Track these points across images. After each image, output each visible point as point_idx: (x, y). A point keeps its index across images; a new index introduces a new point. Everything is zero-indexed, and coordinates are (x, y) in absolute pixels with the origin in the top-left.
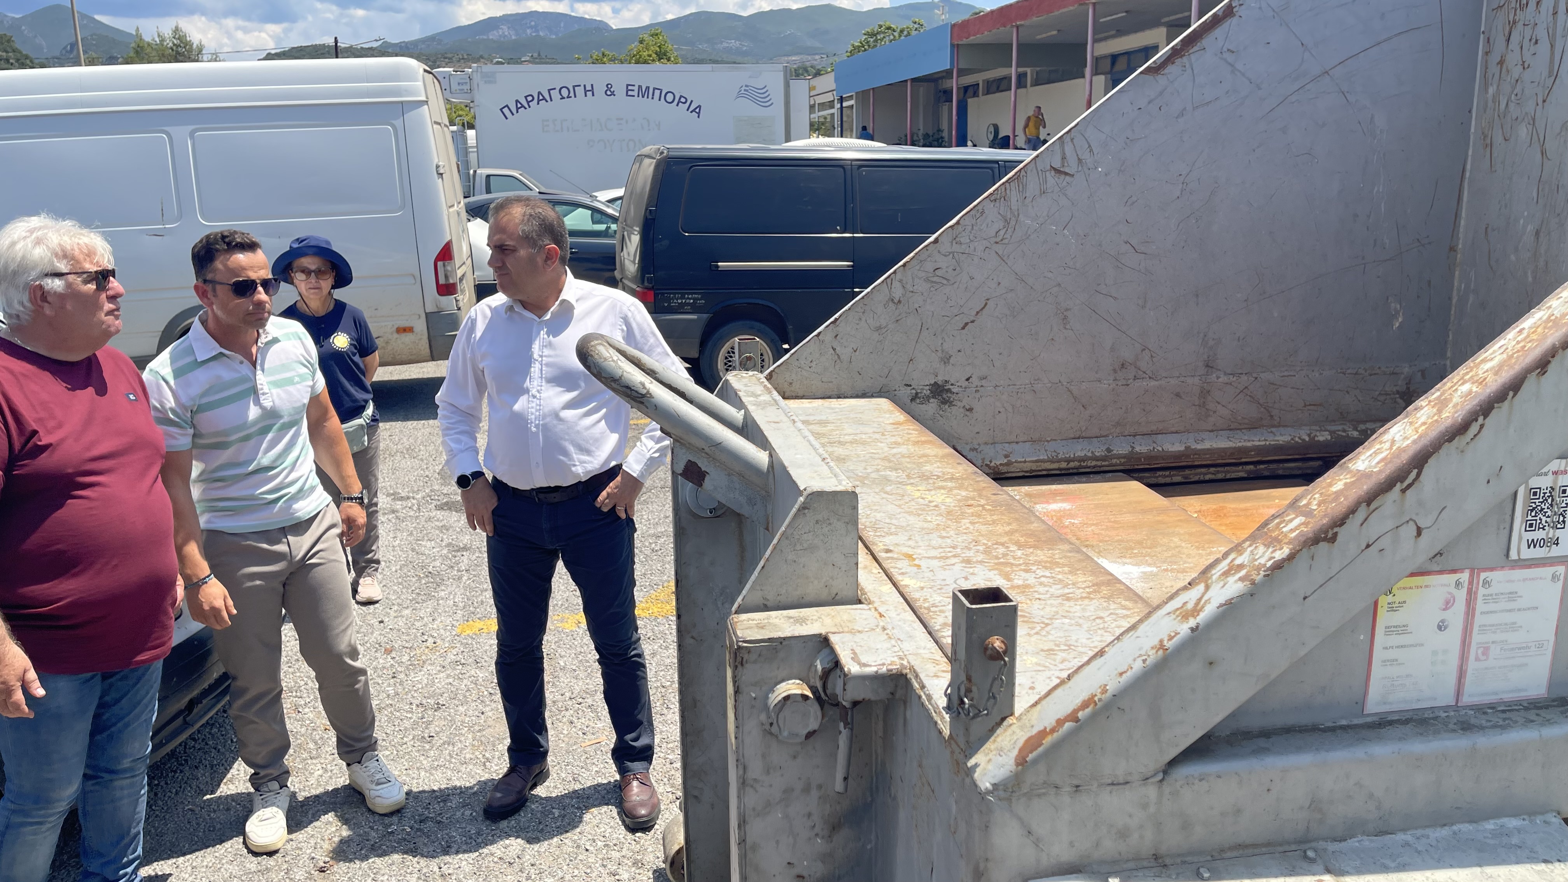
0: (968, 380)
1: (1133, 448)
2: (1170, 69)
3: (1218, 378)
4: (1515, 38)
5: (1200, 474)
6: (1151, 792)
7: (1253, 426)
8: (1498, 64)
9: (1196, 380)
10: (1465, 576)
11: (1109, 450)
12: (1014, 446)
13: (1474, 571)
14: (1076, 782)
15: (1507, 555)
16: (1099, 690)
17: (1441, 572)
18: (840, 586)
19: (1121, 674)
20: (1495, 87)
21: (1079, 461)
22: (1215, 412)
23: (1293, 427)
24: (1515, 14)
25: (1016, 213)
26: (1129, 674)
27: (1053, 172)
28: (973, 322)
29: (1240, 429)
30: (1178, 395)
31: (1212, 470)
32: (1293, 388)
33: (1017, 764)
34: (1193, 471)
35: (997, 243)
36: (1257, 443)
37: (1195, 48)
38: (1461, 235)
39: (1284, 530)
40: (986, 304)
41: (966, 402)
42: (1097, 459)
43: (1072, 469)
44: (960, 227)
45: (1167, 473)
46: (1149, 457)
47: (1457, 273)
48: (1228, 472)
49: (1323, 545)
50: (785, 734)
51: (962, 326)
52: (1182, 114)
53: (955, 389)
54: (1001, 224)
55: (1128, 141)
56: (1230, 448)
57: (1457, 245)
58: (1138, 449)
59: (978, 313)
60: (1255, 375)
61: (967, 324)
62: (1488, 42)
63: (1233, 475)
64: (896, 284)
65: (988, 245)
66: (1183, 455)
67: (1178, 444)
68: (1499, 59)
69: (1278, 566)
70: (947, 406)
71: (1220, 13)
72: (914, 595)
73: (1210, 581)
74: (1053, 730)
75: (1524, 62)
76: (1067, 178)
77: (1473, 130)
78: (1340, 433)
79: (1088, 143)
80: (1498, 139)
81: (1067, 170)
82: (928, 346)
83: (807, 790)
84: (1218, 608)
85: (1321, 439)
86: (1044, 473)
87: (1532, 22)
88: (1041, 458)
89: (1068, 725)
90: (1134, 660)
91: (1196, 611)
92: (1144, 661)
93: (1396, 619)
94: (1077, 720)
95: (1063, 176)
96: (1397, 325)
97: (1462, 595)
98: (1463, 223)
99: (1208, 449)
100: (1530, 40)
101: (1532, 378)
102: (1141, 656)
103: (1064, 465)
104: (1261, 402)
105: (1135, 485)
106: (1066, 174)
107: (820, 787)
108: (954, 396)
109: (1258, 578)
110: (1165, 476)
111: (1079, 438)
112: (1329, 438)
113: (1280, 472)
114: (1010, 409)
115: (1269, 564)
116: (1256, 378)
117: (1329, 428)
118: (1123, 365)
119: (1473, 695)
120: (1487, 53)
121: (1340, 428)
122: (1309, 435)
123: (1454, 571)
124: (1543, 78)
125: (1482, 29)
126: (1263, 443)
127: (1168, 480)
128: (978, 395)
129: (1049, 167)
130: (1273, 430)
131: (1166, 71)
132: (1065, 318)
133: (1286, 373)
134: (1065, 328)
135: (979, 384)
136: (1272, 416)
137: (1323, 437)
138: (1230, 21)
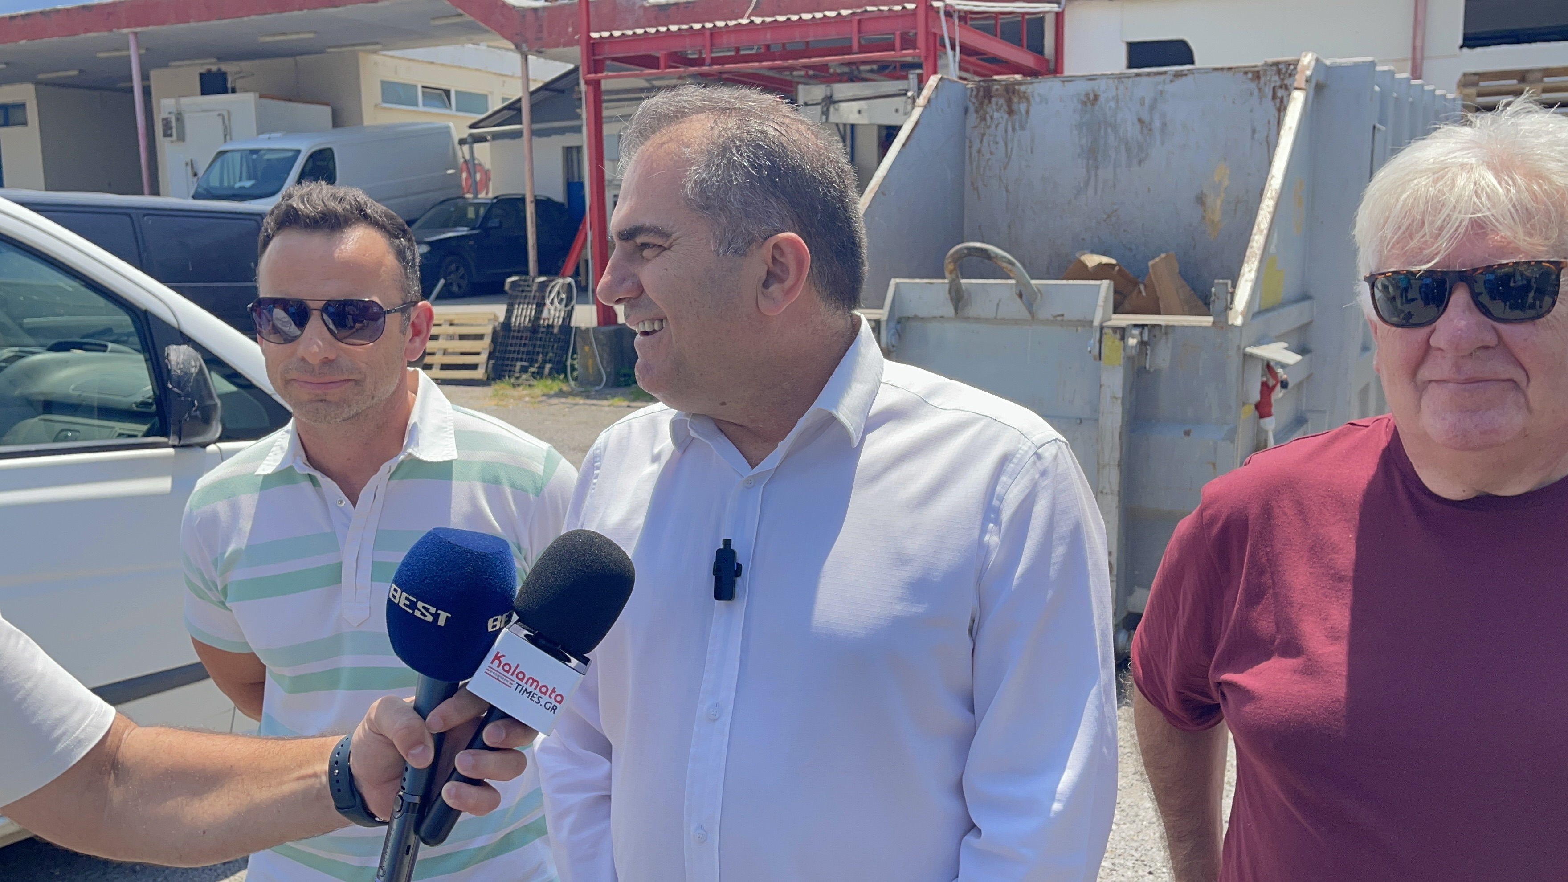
20: (977, 162)
24: (984, 130)
62: (971, 142)
68: (978, 150)
75: (991, 151)
77: (967, 182)
80: (981, 186)
87: (994, 134)
98: (966, 224)
100: (994, 142)
120: (970, 147)
124: (1003, 159)
125: (967, 136)
138: (919, 126)
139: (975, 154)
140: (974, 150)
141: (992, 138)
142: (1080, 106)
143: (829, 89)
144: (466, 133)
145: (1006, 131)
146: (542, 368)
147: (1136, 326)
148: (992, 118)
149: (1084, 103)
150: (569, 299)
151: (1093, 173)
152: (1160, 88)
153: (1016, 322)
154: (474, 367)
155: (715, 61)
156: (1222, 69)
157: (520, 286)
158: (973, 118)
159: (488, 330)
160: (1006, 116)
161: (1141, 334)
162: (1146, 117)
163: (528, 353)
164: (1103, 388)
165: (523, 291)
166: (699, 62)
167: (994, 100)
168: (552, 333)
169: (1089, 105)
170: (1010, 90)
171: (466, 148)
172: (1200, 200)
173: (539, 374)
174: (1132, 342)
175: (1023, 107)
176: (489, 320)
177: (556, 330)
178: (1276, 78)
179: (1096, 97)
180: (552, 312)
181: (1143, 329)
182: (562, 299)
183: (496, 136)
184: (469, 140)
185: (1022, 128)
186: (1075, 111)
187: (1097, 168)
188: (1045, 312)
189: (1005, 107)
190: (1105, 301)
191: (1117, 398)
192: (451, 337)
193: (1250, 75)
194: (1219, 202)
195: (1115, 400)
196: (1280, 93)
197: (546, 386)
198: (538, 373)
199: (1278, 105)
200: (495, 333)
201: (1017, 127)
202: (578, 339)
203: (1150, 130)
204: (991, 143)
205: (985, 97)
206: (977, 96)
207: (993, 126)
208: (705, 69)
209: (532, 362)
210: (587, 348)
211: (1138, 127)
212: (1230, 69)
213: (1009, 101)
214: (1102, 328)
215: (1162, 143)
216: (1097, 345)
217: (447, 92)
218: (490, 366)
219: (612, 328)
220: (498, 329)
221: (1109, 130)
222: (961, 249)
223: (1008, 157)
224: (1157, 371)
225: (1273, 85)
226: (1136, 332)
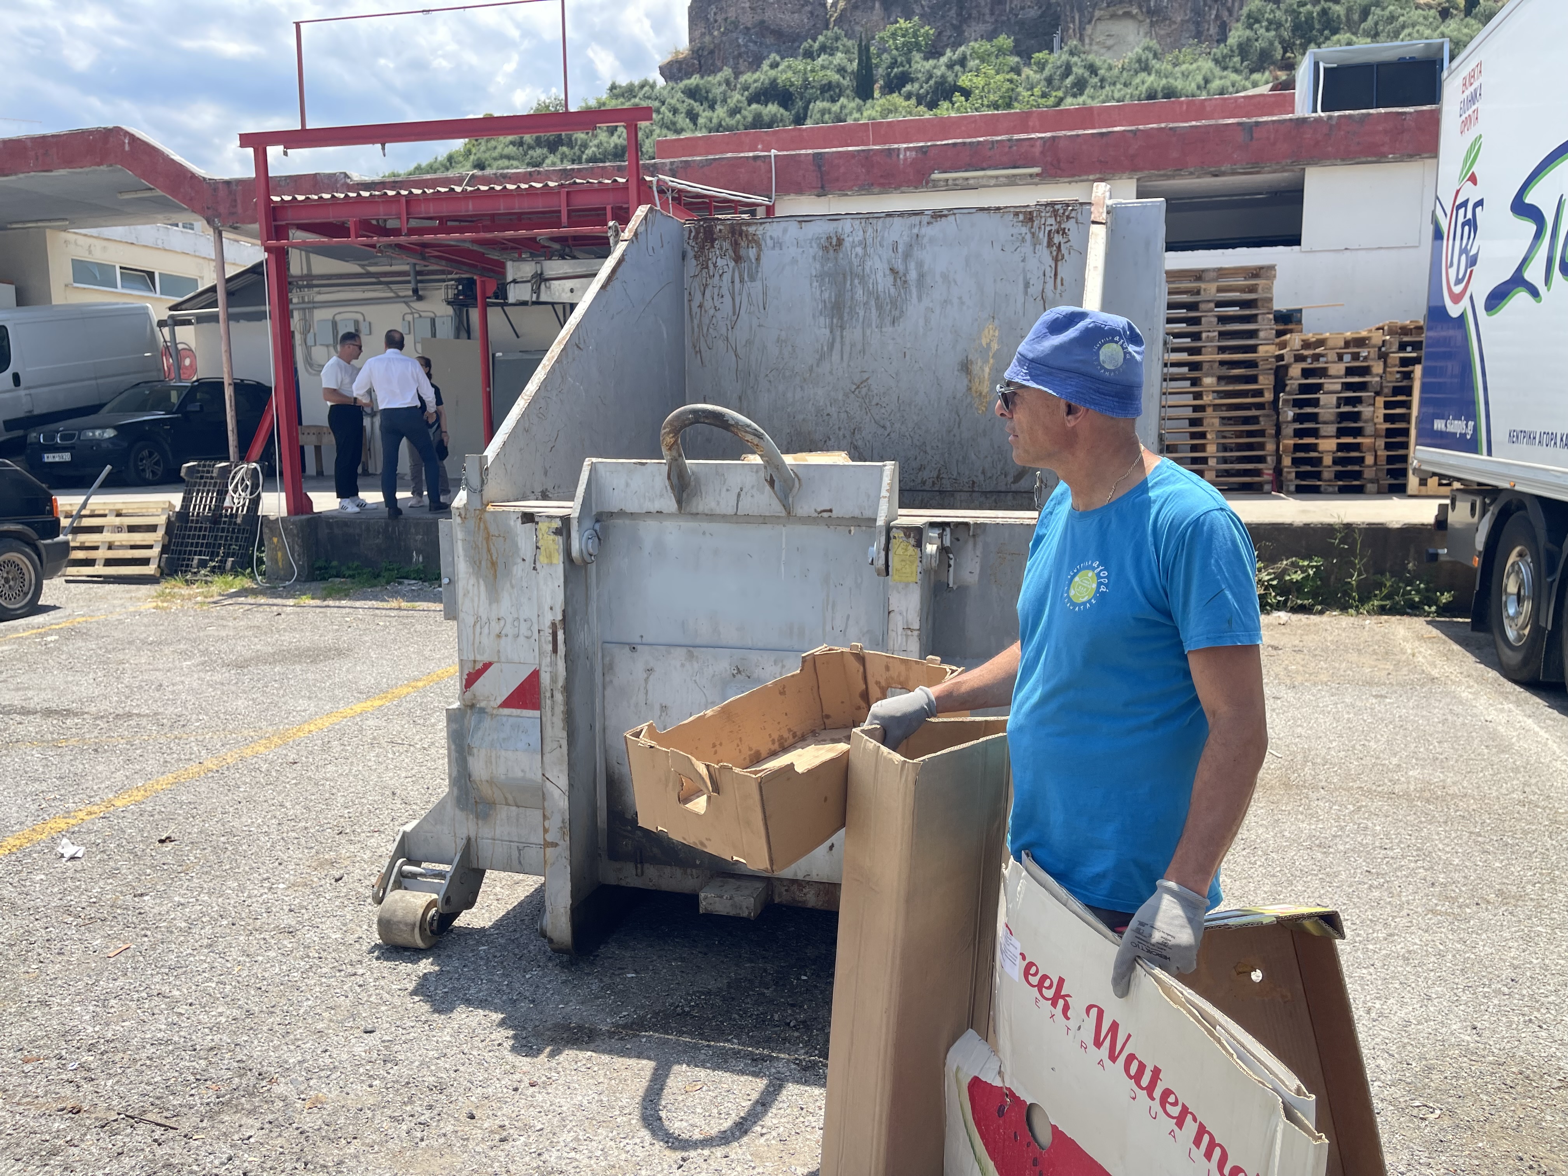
0: (554, 488)
4: (708, 293)
8: (698, 307)
20: (698, 320)
24: (706, 280)
25: (566, 373)
27: (576, 347)
28: (554, 446)
35: (560, 392)
37: (615, 277)
40: (558, 434)
53: (550, 495)
54: (561, 379)
55: (598, 331)
59: (556, 440)
61: (552, 448)
62: (690, 294)
64: (526, 418)
65: (557, 393)
68: (699, 304)
75: (715, 307)
77: (687, 343)
79: (586, 329)
80: (705, 348)
82: (539, 463)
87: (718, 285)
100: (718, 295)
120: (690, 301)
124: (730, 316)
125: (685, 287)
129: (574, 343)
131: (607, 289)
138: (624, 263)
139: (695, 309)
140: (695, 304)
141: (716, 291)
142: (821, 253)
143: (539, 266)
144: (165, 314)
145: (733, 282)
146: (223, 562)
147: (933, 525)
148: (715, 266)
149: (825, 249)
150: (255, 486)
151: (838, 333)
152: (915, 231)
153: (764, 520)
154: (145, 562)
155: (411, 231)
156: (988, 209)
157: (198, 472)
158: (692, 265)
159: (162, 520)
160: (732, 264)
161: (941, 536)
162: (900, 267)
163: (208, 545)
164: (892, 614)
165: (202, 477)
166: (396, 232)
167: (717, 244)
168: (235, 523)
169: (831, 252)
170: (736, 232)
171: (166, 330)
172: (966, 367)
173: (219, 570)
174: (931, 548)
175: (752, 253)
176: (163, 509)
177: (239, 520)
178: (1051, 221)
179: (840, 242)
180: (236, 501)
181: (944, 530)
182: (247, 486)
183: (201, 319)
184: (169, 322)
185: (752, 279)
186: (814, 258)
187: (842, 328)
188: (805, 508)
189: (731, 252)
190: (890, 491)
191: (912, 630)
192: (119, 529)
193: (1021, 217)
194: (987, 370)
195: (909, 633)
196: (1057, 239)
197: (226, 583)
198: (219, 567)
199: (1055, 253)
200: (169, 524)
201: (746, 278)
202: (266, 530)
203: (905, 282)
204: (716, 297)
205: (705, 240)
206: (696, 238)
207: (717, 277)
208: (402, 240)
209: (213, 555)
210: (275, 540)
211: (890, 279)
212: (998, 209)
213: (736, 245)
214: (889, 529)
215: (920, 299)
216: (883, 554)
217: (151, 275)
218: (163, 560)
219: (304, 517)
220: (173, 519)
221: (856, 281)
222: (681, 413)
223: (736, 313)
224: (963, 589)
225: (1048, 228)
226: (934, 534)
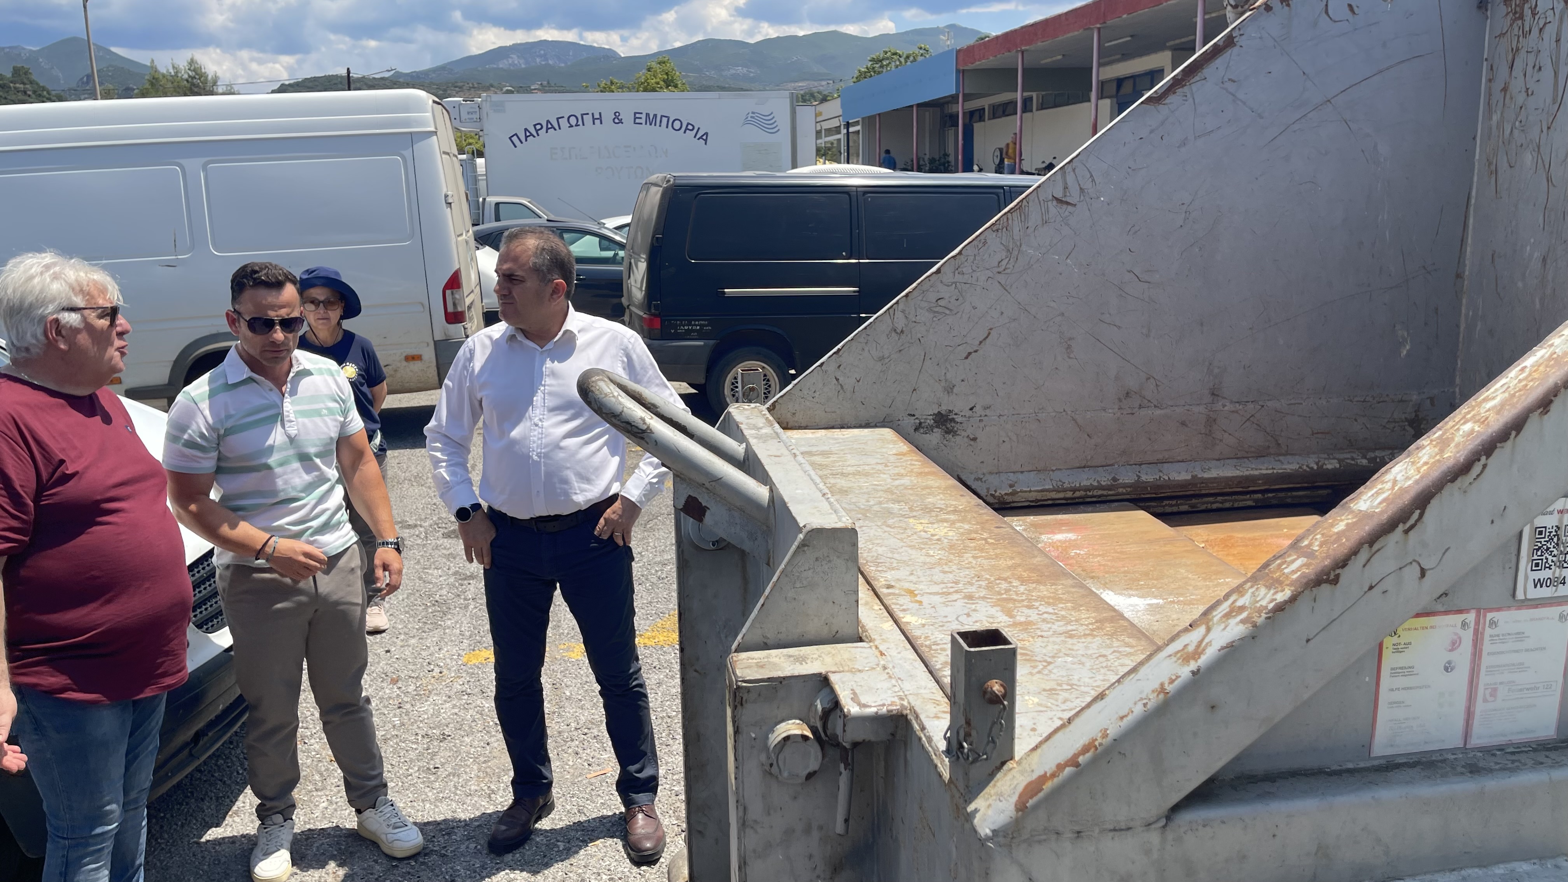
0: (971, 409)
1: (1139, 477)
2: (1171, 99)
3: (1224, 406)
4: (1518, 64)
5: (1207, 503)
6: (1154, 837)
7: (1261, 454)
8: (1502, 90)
9: (1202, 409)
10: (1471, 617)
11: (1115, 479)
12: (1020, 476)
13: (1480, 612)
14: (1077, 828)
15: (1514, 595)
16: (1100, 735)
17: (1446, 613)
18: (841, 624)
19: (1122, 718)
20: (1499, 113)
21: (1085, 490)
22: (1221, 440)
23: (1300, 455)
24: (1518, 41)
25: (1018, 244)
26: (1130, 718)
27: (1055, 202)
28: (976, 351)
29: (1247, 458)
30: (1183, 424)
31: (1219, 498)
32: (1300, 416)
33: (1018, 810)
34: (1200, 500)
35: (999, 273)
36: (1264, 472)
37: (1197, 78)
38: (1467, 262)
39: (1286, 571)
40: (989, 334)
41: (969, 432)
42: (1101, 487)
43: (1078, 498)
44: (962, 257)
45: (1174, 502)
46: (1157, 486)
47: (1464, 301)
48: (1236, 500)
49: (1325, 587)
50: (786, 774)
51: (965, 355)
52: (1184, 143)
53: (958, 419)
54: (1004, 254)
55: (1130, 170)
56: (1237, 477)
57: (1464, 272)
58: (1144, 478)
59: (981, 342)
60: (1261, 403)
61: (970, 354)
62: (1492, 69)
63: (1241, 504)
64: (899, 315)
65: (991, 275)
66: (1190, 484)
67: (1183, 473)
68: (1503, 85)
69: (1280, 608)
70: (951, 436)
71: (1221, 43)
72: (916, 633)
73: (1211, 623)
74: (1053, 775)
75: (1527, 89)
76: (1070, 208)
77: (1477, 157)
78: (1348, 461)
79: (1090, 172)
80: (1503, 165)
81: (1068, 200)
82: (931, 376)
83: (808, 830)
84: (1219, 650)
85: (1329, 467)
86: (1050, 502)
87: (1535, 48)
88: (1047, 487)
89: (1068, 770)
90: (1135, 704)
91: (1197, 653)
92: (1145, 705)
93: (1401, 660)
94: (1077, 765)
95: (1065, 206)
96: (1405, 352)
97: (1468, 636)
98: (1469, 249)
99: (1215, 478)
100: (1534, 67)
101: (1535, 417)
102: (1141, 699)
103: (1069, 494)
104: (1268, 430)
105: (1142, 514)
106: (1068, 203)
107: (821, 828)
108: (958, 426)
109: (1260, 620)
110: (1172, 506)
111: (1084, 467)
112: (1338, 466)
113: (1289, 501)
114: (1014, 438)
115: (1271, 606)
116: (1263, 406)
117: (1337, 456)
118: (1127, 393)
119: (1481, 737)
120: (1490, 80)
121: (1348, 456)
122: (1317, 464)
123: (1460, 612)
124: (1547, 104)
125: (1485, 56)
126: (1270, 472)
127: (1175, 509)
128: (982, 425)
129: (1051, 197)
130: (1281, 458)
131: (1167, 101)
132: (1069, 347)
133: (1293, 401)
134: (1069, 358)
135: (983, 413)
136: (1279, 444)
137: (1331, 465)
138: (1230, 50)
